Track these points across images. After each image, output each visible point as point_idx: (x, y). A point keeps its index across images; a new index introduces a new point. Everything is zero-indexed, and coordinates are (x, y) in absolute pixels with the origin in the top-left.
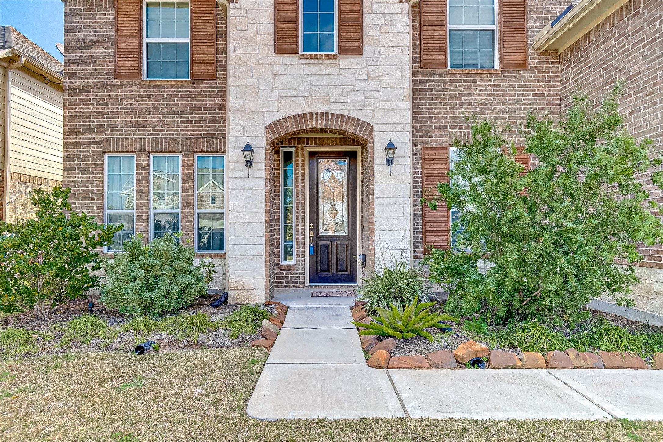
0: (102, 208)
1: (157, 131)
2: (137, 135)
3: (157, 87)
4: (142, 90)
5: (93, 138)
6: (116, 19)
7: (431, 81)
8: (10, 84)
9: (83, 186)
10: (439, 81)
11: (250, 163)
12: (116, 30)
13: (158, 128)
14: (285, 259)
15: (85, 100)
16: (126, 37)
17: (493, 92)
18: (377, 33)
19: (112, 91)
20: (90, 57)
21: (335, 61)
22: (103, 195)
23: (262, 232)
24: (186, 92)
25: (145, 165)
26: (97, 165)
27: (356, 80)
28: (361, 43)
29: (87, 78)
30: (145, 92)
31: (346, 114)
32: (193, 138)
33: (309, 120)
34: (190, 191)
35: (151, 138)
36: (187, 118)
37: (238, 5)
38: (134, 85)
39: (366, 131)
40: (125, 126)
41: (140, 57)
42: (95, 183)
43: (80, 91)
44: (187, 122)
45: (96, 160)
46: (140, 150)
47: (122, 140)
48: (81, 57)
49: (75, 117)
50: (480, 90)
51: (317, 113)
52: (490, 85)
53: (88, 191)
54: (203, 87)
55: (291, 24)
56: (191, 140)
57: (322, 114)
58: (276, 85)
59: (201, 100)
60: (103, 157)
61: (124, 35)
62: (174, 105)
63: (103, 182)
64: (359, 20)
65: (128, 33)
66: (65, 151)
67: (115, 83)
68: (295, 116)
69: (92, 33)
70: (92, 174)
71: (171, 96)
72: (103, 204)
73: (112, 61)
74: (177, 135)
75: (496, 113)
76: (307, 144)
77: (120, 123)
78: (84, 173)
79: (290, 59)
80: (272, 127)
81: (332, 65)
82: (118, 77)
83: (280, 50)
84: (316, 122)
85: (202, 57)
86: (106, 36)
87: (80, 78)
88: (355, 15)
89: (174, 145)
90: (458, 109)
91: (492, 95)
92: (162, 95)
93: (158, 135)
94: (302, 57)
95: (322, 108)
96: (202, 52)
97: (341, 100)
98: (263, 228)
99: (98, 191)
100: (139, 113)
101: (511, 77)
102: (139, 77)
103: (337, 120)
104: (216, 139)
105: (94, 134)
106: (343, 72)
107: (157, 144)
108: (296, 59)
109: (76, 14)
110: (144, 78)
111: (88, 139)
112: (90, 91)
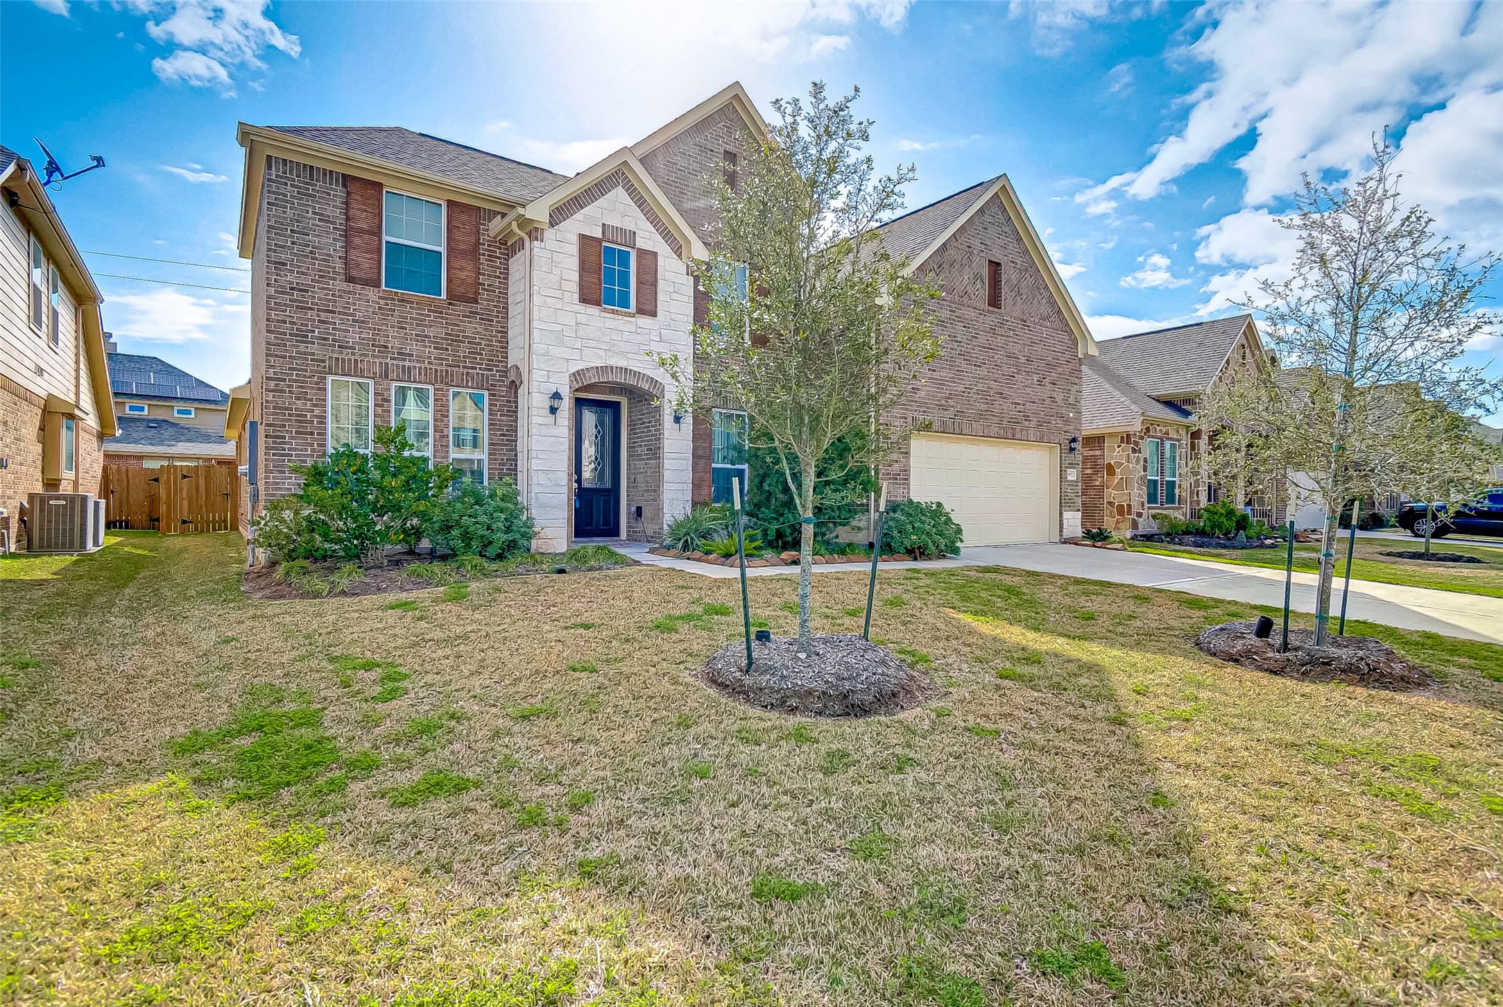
1: (403, 355)
2: (376, 357)
3: (403, 301)
4: (382, 302)
5: (313, 354)
6: (347, 204)
9: (298, 415)
11: (553, 410)
12: (348, 219)
13: (404, 351)
15: (301, 302)
16: (361, 231)
18: (668, 299)
19: (340, 296)
20: (308, 246)
21: (632, 319)
24: (441, 313)
26: (315, 389)
28: (656, 307)
29: (303, 274)
30: (386, 304)
32: (449, 369)
35: (395, 362)
36: (442, 344)
37: (543, 244)
38: (371, 293)
40: (360, 344)
41: (377, 259)
43: (292, 289)
44: (442, 349)
45: (314, 383)
46: (381, 376)
47: (356, 361)
48: (293, 243)
49: (285, 322)
53: (306, 422)
54: (461, 311)
56: (447, 371)
57: (621, 368)
58: (580, 333)
59: (458, 326)
60: (325, 379)
61: (359, 228)
62: (426, 326)
63: (325, 412)
64: (654, 284)
65: (365, 226)
67: (344, 286)
68: (597, 368)
69: (310, 215)
70: (311, 400)
71: (423, 315)
73: (340, 257)
74: (429, 363)
77: (353, 337)
78: (298, 399)
79: (594, 311)
80: (577, 375)
81: (630, 323)
82: (350, 279)
83: (583, 300)
85: (463, 275)
86: (331, 223)
87: (292, 271)
88: (651, 278)
89: (426, 375)
92: (409, 311)
93: (405, 360)
94: (603, 310)
95: (622, 363)
96: (462, 269)
97: (637, 357)
100: (379, 330)
102: (378, 285)
103: (634, 376)
104: (477, 374)
105: (314, 348)
106: (639, 331)
107: (404, 371)
108: (598, 311)
109: (286, 184)
110: (383, 286)
111: (305, 353)
112: (307, 291)
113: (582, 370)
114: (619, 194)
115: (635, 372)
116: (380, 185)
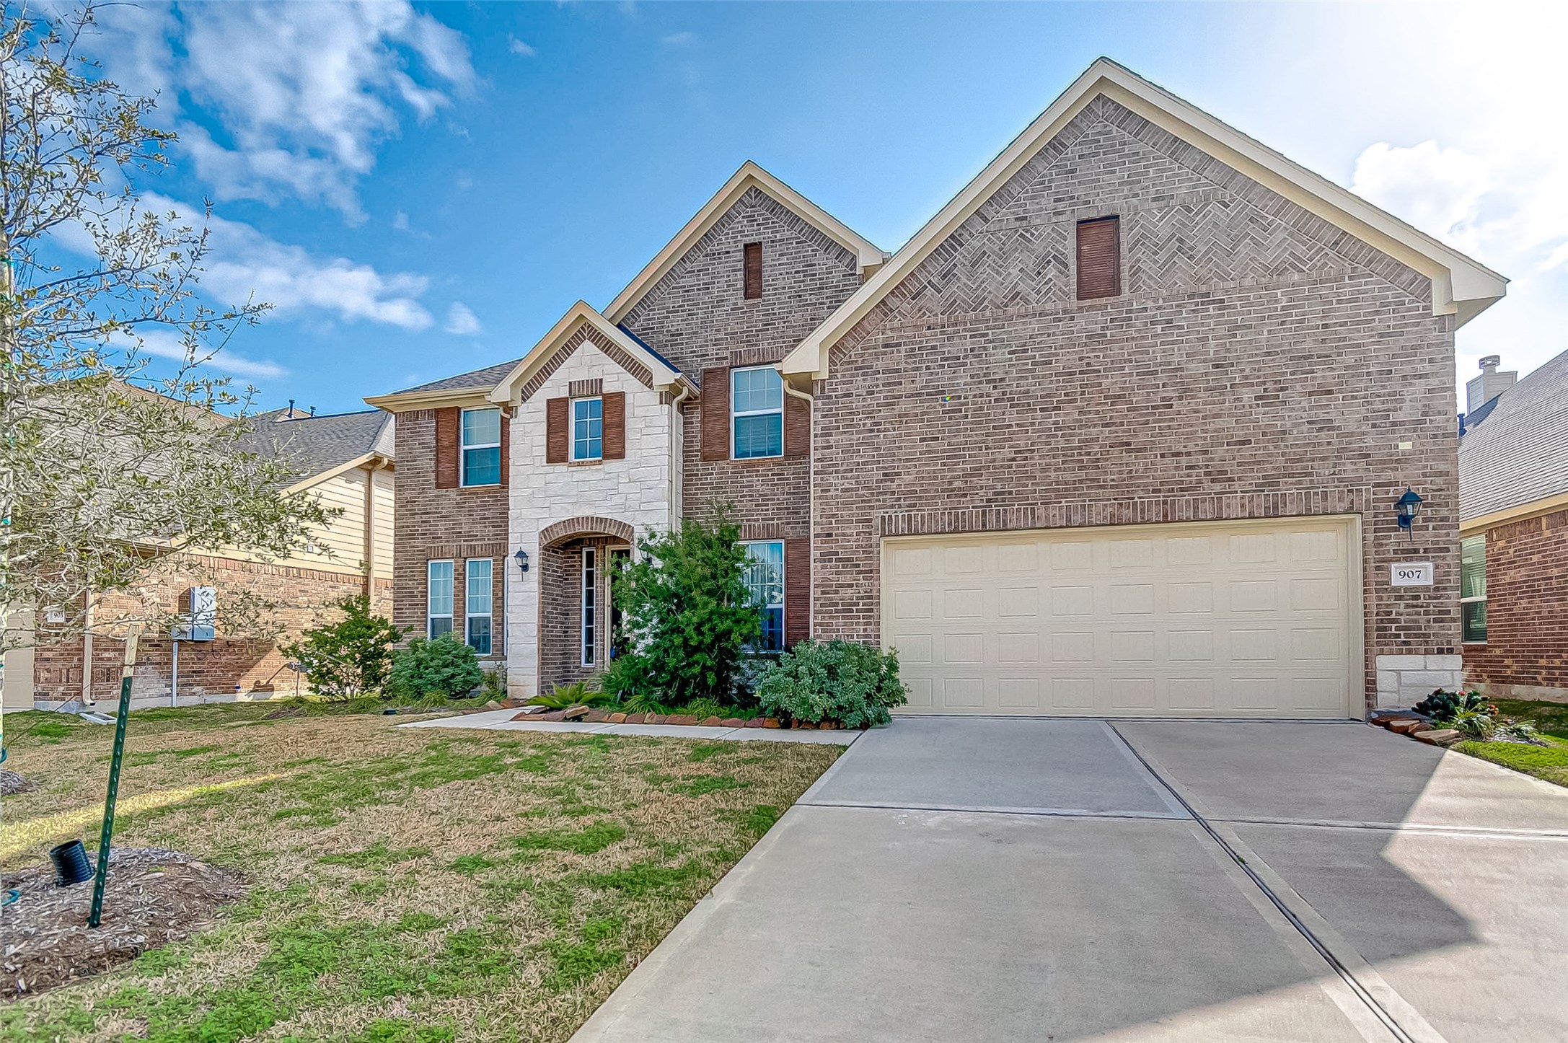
0: (426, 613)
1: (471, 537)
2: (453, 541)
3: (472, 494)
4: (458, 498)
5: (419, 546)
6: (437, 431)
7: (712, 474)
8: (374, 486)
10: (722, 473)
11: (525, 568)
12: (437, 442)
13: (472, 533)
14: (588, 661)
15: (412, 510)
16: (446, 447)
17: (776, 482)
18: (639, 436)
19: (433, 500)
20: (416, 469)
21: (599, 467)
22: (426, 600)
23: (535, 633)
25: (461, 569)
26: (421, 571)
27: (619, 483)
28: (623, 447)
29: (413, 489)
30: (461, 499)
31: (609, 517)
33: (576, 525)
34: (500, 595)
35: (466, 543)
36: (498, 522)
37: (516, 420)
38: (452, 493)
39: (627, 533)
40: (444, 533)
41: (457, 466)
42: (420, 589)
43: (407, 502)
44: (497, 527)
45: (420, 567)
46: (457, 556)
47: (442, 546)
48: (408, 469)
49: (403, 527)
50: (762, 481)
51: (583, 518)
52: (773, 475)
53: (414, 597)
55: (561, 434)
56: (501, 544)
57: (587, 518)
58: (549, 493)
60: (427, 563)
61: (444, 446)
62: (486, 510)
63: (426, 588)
64: (621, 425)
65: (448, 443)
66: (396, 560)
67: (436, 492)
68: (564, 522)
69: (417, 446)
70: (417, 580)
71: (484, 502)
72: (426, 609)
73: (433, 471)
74: (488, 540)
75: (779, 504)
76: (606, 543)
77: (441, 530)
79: (560, 468)
81: (597, 470)
82: (438, 486)
83: (550, 460)
84: (583, 527)
86: (428, 448)
87: (407, 490)
88: (618, 420)
89: (486, 550)
90: (739, 501)
91: (775, 485)
92: (475, 502)
93: (472, 540)
94: (571, 465)
95: (588, 512)
97: (605, 503)
98: (536, 629)
99: (422, 596)
100: (456, 520)
101: (796, 464)
102: (456, 485)
103: (601, 523)
105: (419, 543)
106: (607, 476)
107: (472, 549)
108: (566, 467)
109: (404, 428)
110: (461, 486)
111: (414, 547)
112: (415, 502)
113: (551, 527)
114: (588, 347)
115: (601, 519)
116: (459, 409)
